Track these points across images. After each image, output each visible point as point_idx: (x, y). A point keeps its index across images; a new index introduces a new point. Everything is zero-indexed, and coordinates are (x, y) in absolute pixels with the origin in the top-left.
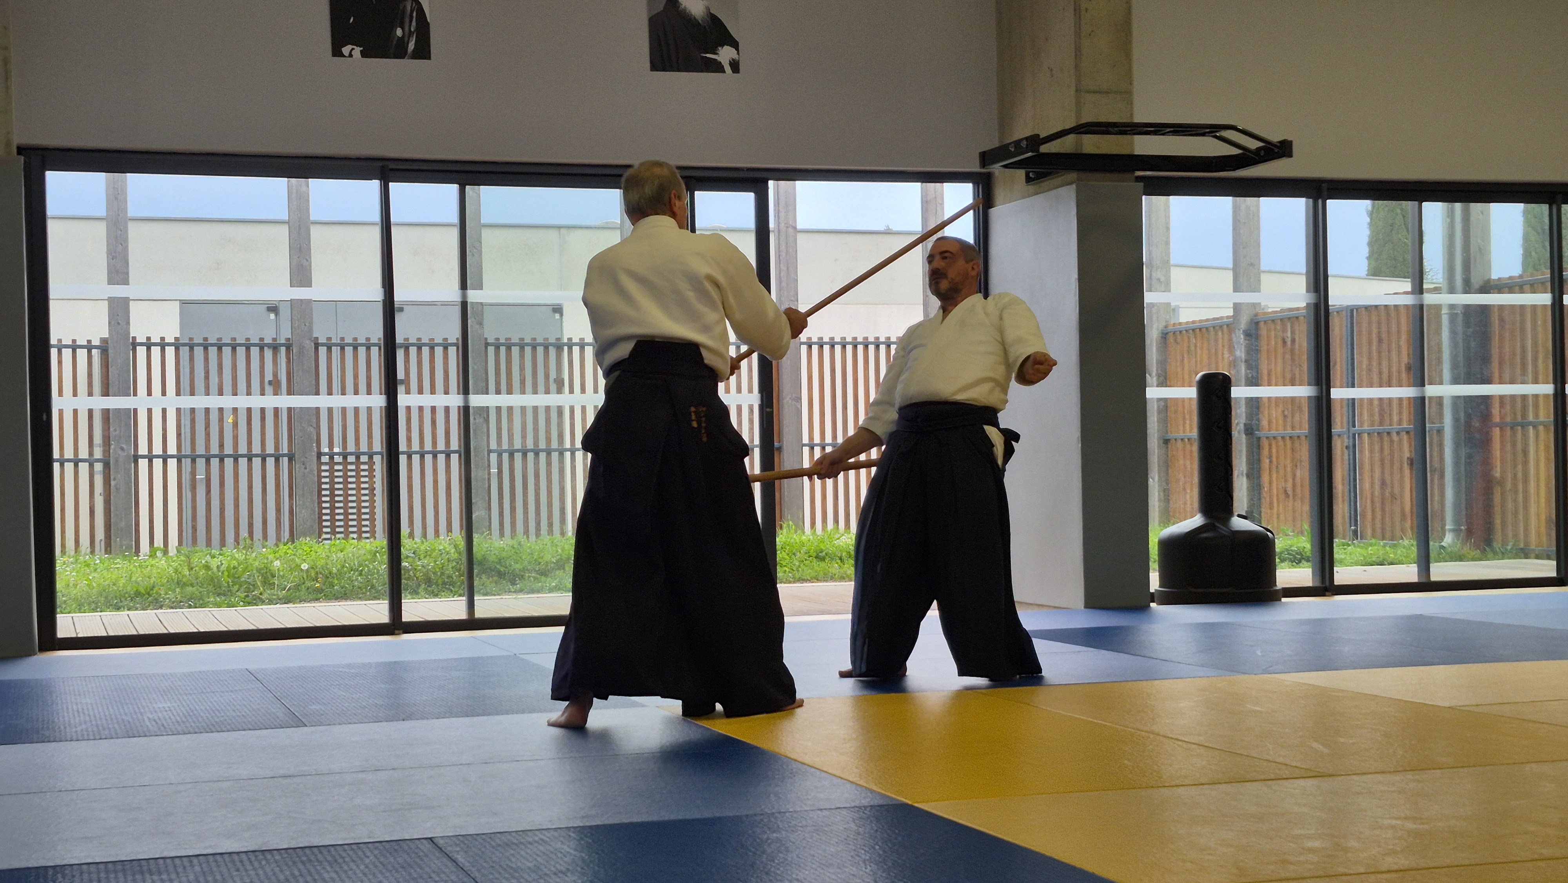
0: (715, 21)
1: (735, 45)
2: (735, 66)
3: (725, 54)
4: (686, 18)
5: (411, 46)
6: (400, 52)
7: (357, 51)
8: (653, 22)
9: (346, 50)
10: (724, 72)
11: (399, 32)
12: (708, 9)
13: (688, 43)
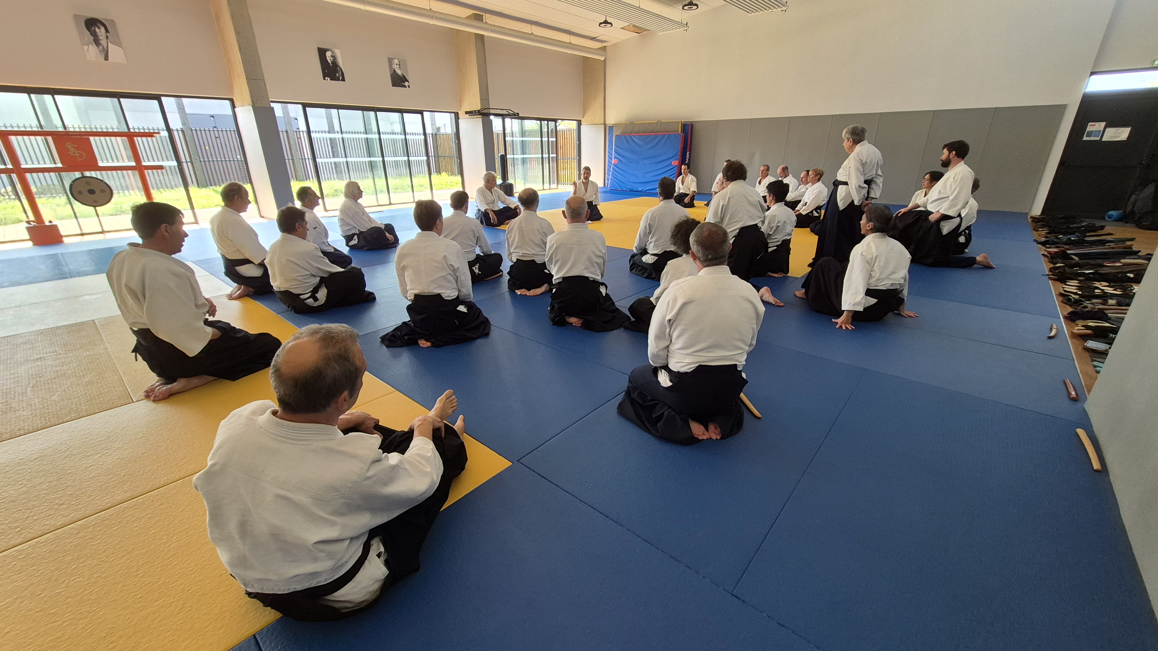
0: (403, 75)
1: (408, 81)
2: (409, 87)
3: (406, 84)
4: (397, 74)
5: (341, 78)
6: (339, 80)
7: (329, 79)
8: (391, 75)
9: (326, 78)
10: (406, 87)
11: (337, 75)
12: (402, 73)
13: (399, 81)
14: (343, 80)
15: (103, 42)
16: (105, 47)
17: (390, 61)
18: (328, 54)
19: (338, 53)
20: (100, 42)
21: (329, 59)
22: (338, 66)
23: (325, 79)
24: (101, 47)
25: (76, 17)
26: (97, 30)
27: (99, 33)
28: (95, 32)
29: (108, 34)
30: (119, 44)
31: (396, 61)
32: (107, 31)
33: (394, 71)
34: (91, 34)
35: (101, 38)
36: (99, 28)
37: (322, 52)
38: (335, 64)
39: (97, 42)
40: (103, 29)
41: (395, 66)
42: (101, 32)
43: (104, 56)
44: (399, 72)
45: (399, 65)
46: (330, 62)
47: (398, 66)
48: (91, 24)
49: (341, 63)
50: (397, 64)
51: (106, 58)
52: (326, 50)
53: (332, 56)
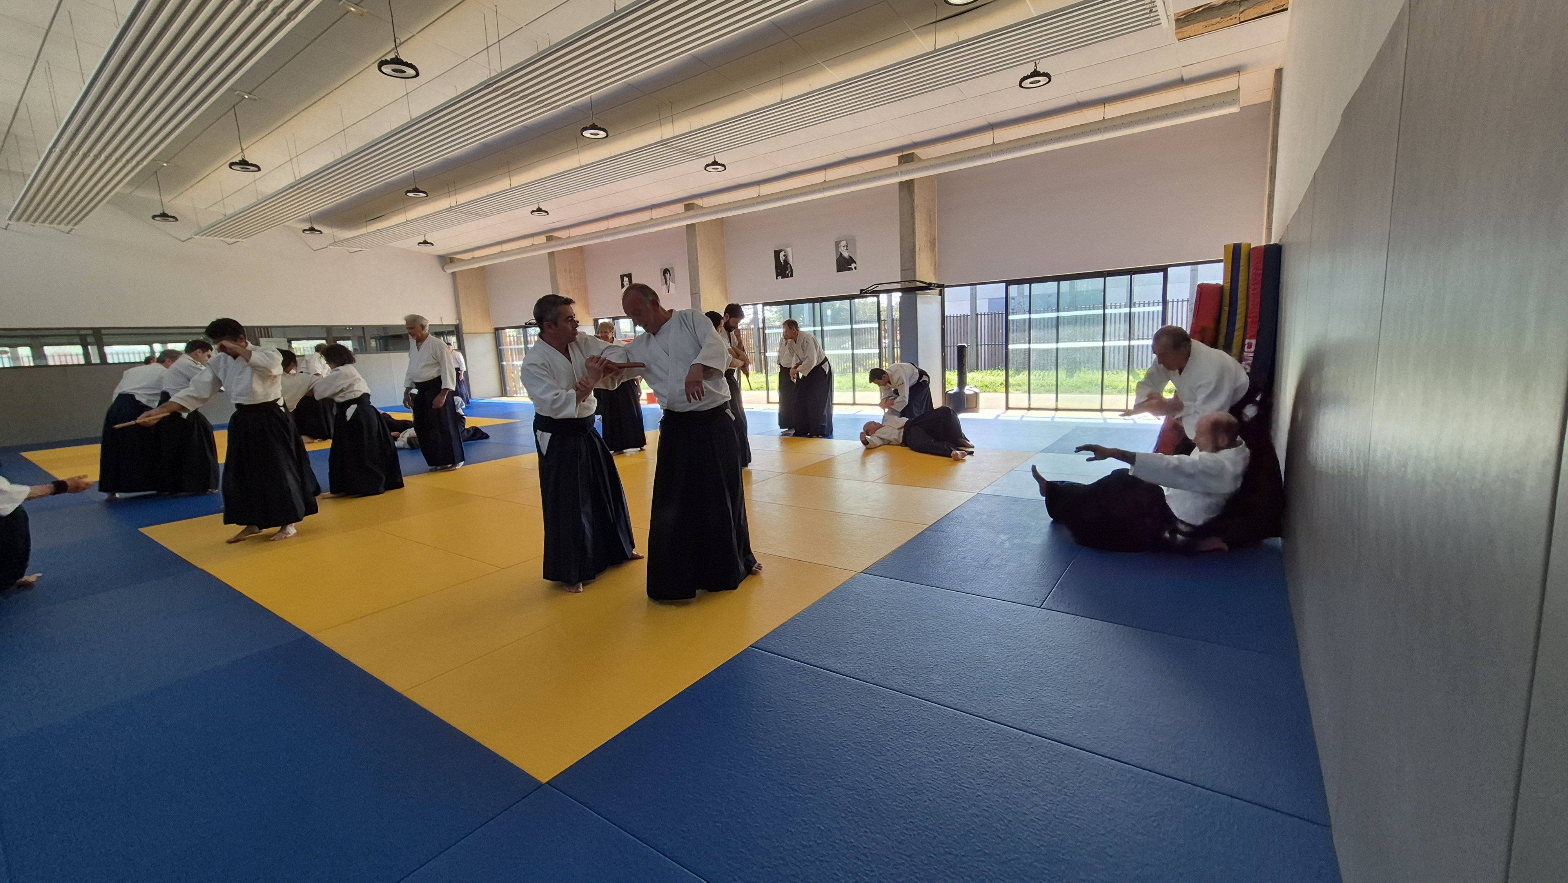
0: (850, 257)
1: (855, 263)
2: (855, 268)
3: (853, 266)
4: (844, 258)
5: (790, 275)
6: (788, 277)
7: (781, 278)
8: (837, 260)
9: (779, 277)
10: (852, 270)
11: (788, 273)
12: (849, 255)
13: (844, 264)
14: (792, 276)
17: (837, 244)
18: (782, 254)
19: (789, 250)
20: (667, 282)
21: (782, 259)
22: (788, 264)
23: (777, 279)
24: (668, 285)
27: (667, 277)
30: (674, 282)
31: (843, 243)
32: (670, 275)
33: (841, 254)
34: (664, 279)
36: (667, 274)
37: (777, 254)
38: (786, 262)
41: (842, 248)
43: (668, 291)
44: (846, 254)
45: (847, 246)
46: (782, 261)
47: (845, 248)
49: (791, 261)
50: (844, 247)
52: (780, 251)
53: (784, 255)
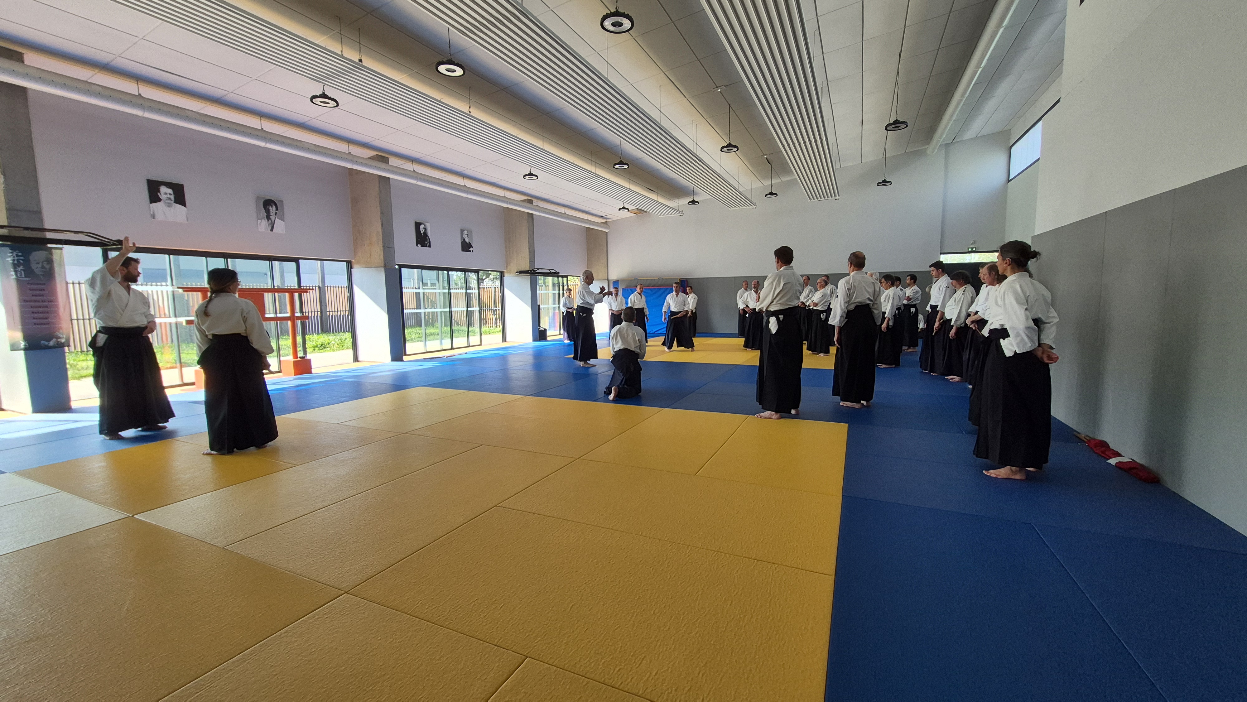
1: (472, 247)
2: (473, 252)
5: (428, 245)
7: (420, 246)
8: (461, 242)
10: (471, 252)
11: (426, 243)
12: (469, 241)
13: (466, 247)
14: (430, 246)
15: (272, 218)
16: (273, 221)
17: (462, 232)
18: (422, 227)
19: (428, 225)
20: (271, 217)
21: (422, 231)
22: (427, 236)
23: (417, 246)
24: (270, 221)
25: (258, 198)
26: (270, 208)
27: (271, 211)
28: (269, 210)
29: (277, 212)
30: (283, 219)
31: (466, 232)
32: (277, 209)
33: (464, 239)
34: (266, 212)
35: (271, 214)
36: (272, 207)
37: (418, 225)
38: (425, 234)
39: (268, 217)
40: (274, 208)
42: (273, 209)
43: (270, 228)
44: (467, 240)
45: (468, 235)
46: (422, 233)
48: (268, 203)
49: (429, 234)
50: (466, 234)
51: (272, 230)
52: (421, 224)
53: (424, 228)
